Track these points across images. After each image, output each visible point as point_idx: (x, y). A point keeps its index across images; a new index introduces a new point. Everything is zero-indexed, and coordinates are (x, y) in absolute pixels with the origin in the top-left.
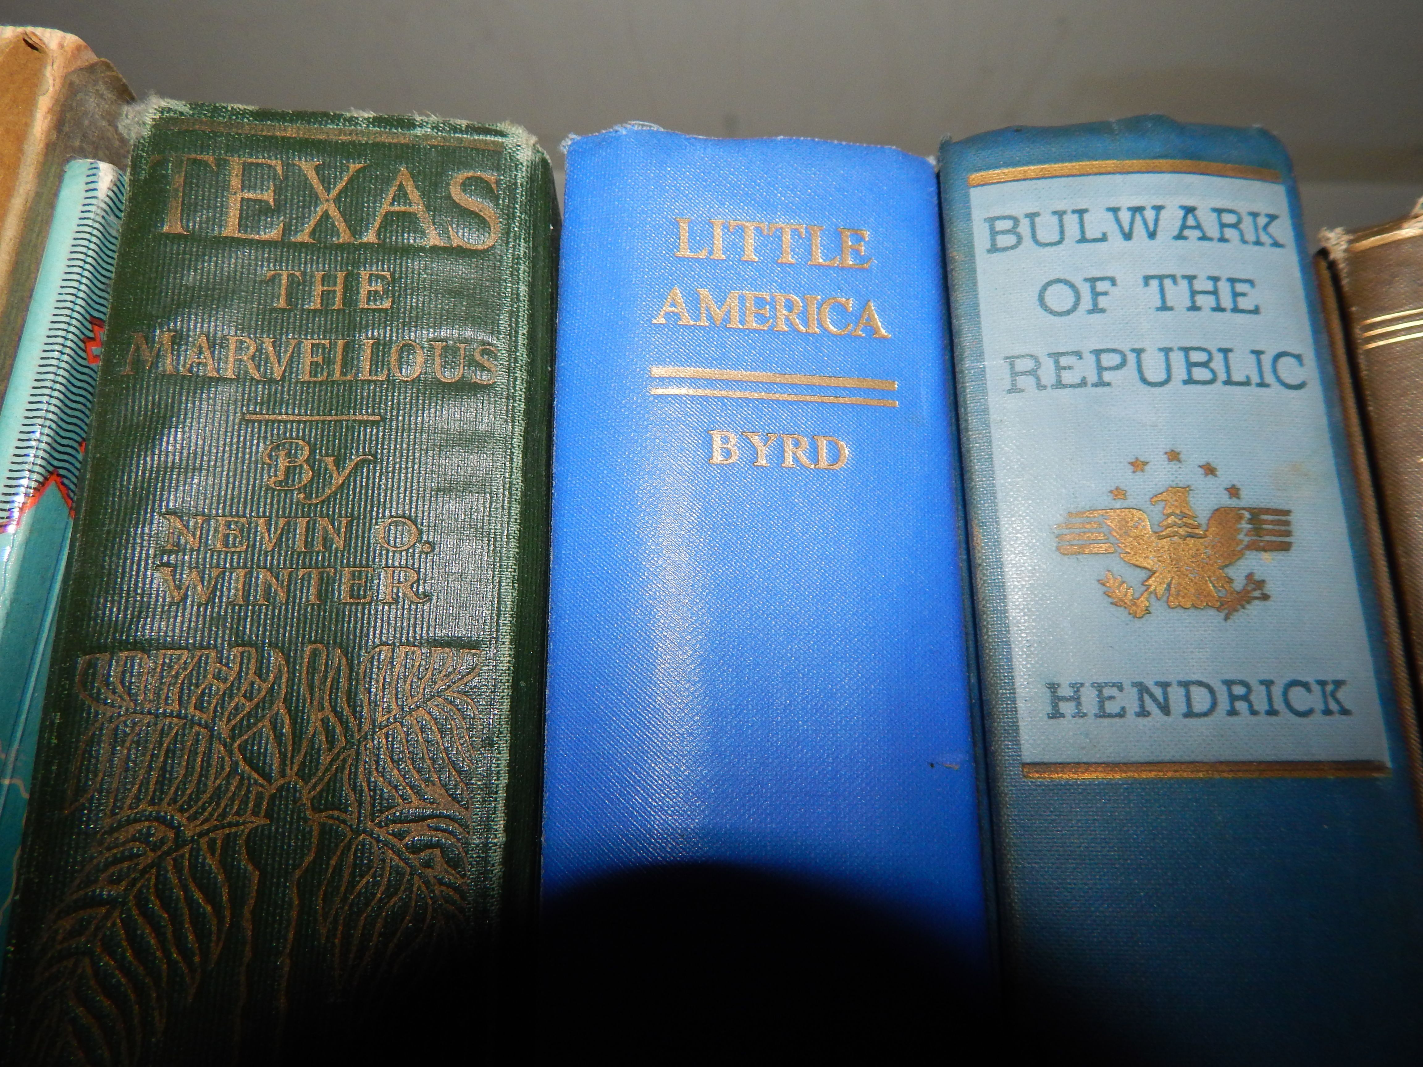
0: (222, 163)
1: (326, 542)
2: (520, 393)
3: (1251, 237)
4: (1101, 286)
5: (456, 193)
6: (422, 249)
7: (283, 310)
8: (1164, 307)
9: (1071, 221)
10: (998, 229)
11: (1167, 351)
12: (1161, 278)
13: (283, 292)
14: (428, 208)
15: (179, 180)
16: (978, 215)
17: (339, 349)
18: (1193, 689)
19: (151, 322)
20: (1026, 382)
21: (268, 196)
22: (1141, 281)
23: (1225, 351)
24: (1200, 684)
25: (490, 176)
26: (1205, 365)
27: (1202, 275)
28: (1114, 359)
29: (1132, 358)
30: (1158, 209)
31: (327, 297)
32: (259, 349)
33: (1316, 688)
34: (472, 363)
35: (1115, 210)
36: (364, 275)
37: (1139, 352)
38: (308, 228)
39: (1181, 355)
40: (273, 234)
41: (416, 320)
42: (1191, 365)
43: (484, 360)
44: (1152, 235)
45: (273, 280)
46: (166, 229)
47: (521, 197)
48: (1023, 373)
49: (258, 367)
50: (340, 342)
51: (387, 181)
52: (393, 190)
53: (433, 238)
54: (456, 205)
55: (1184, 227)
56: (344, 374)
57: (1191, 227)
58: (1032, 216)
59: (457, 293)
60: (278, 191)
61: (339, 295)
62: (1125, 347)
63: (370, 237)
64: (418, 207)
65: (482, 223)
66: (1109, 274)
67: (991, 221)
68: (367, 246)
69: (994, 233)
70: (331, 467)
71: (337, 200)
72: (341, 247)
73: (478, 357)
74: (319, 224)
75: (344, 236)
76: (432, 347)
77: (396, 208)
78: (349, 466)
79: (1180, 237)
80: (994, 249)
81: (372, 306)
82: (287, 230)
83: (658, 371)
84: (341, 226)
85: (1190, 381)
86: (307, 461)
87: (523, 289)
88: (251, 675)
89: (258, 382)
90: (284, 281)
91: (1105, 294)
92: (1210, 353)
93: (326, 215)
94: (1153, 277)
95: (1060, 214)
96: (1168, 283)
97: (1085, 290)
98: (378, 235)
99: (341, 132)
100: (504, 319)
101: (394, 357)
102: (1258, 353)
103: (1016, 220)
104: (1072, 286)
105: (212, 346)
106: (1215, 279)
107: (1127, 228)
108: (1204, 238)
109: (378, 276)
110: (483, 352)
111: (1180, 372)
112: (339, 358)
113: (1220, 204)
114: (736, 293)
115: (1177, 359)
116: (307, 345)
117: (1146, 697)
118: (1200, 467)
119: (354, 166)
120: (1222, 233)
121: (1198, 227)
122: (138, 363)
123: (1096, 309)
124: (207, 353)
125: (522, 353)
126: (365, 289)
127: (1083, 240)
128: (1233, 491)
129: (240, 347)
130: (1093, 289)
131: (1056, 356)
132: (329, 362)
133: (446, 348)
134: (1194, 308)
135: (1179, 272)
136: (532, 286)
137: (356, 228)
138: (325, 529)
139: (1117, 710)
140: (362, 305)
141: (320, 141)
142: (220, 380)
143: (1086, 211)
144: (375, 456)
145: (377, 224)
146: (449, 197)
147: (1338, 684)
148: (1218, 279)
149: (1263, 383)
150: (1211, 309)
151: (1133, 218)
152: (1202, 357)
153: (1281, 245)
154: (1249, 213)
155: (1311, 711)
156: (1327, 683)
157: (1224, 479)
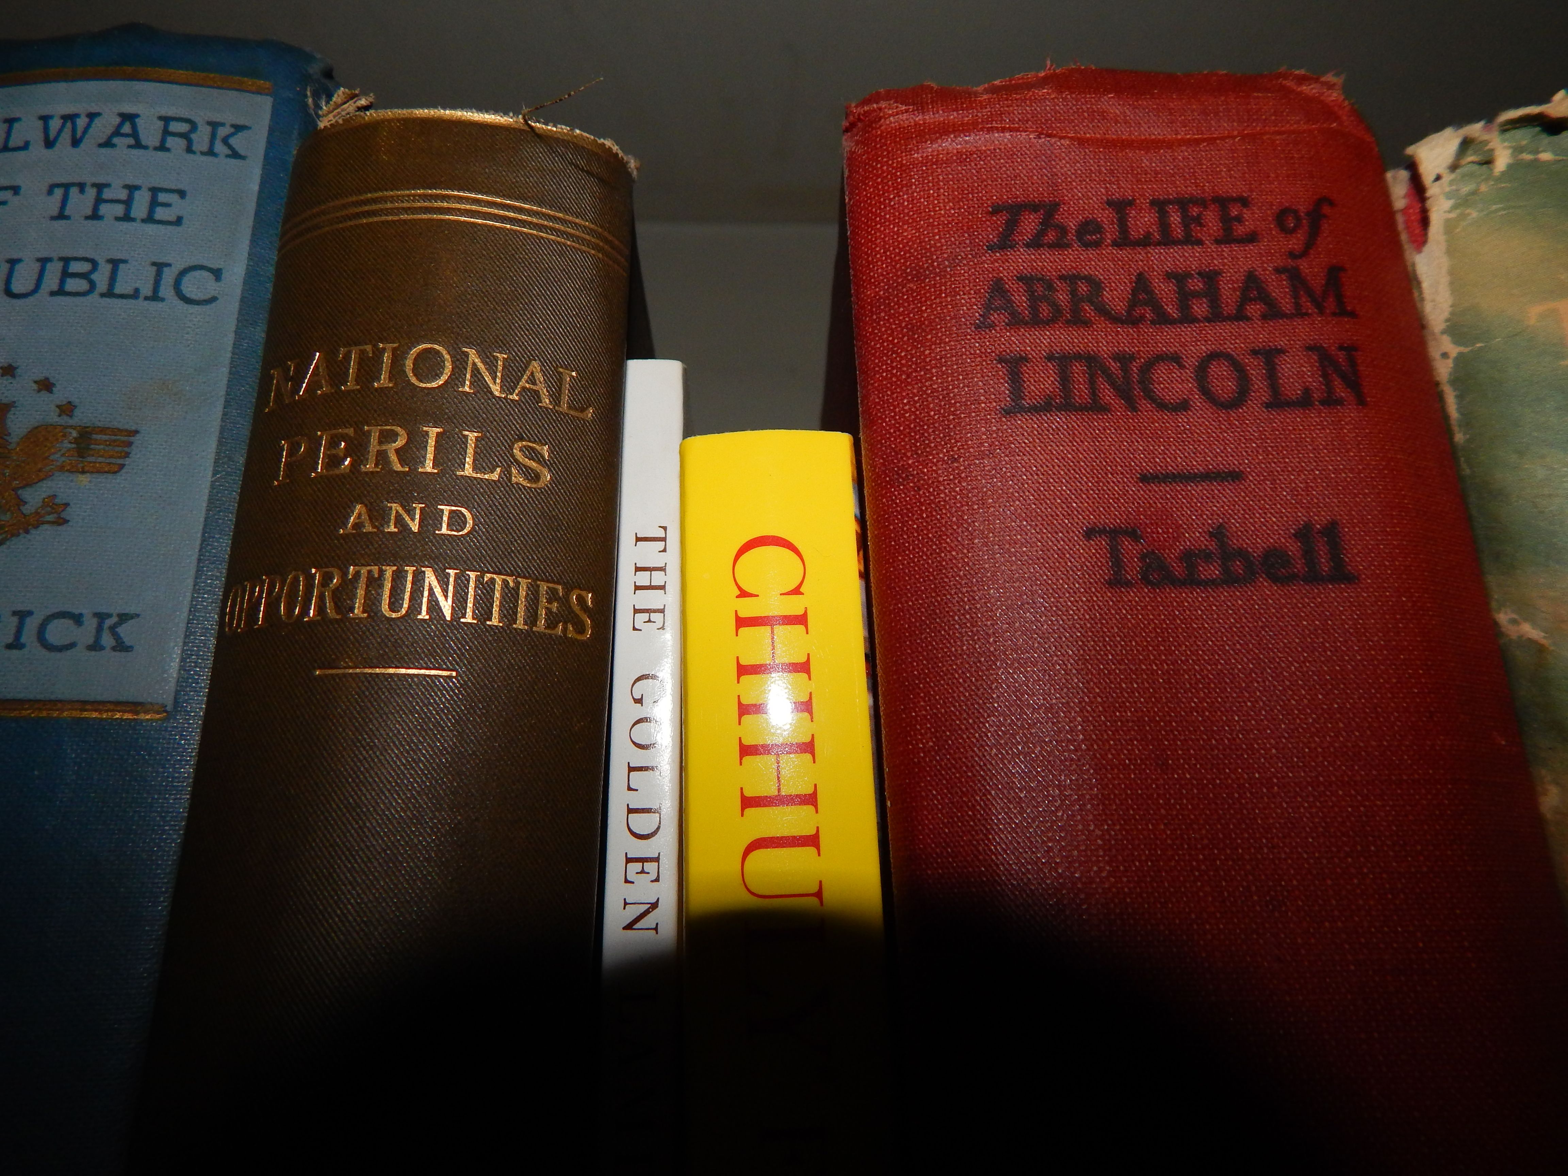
3: (202, 147)
8: (61, 216)
11: (44, 261)
12: (66, 187)
22: (44, 190)
23: (117, 262)
26: (85, 276)
27: (117, 183)
30: (92, 116)
33: (91, 624)
35: (45, 119)
37: (14, 262)
39: (61, 265)
42: (66, 274)
44: (76, 143)
55: (117, 133)
57: (126, 135)
66: (16, 183)
79: (108, 144)
85: (60, 292)
92: (95, 264)
94: (58, 185)
96: (74, 191)
102: (160, 267)
106: (134, 188)
107: (52, 134)
108: (138, 145)
111: (51, 281)
113: (171, 112)
115: (53, 271)
118: (35, 382)
120: (163, 141)
121: (135, 134)
128: (67, 409)
134: (95, 216)
135: (89, 179)
143: (17, 119)
147: (124, 618)
148: (137, 188)
149: (155, 297)
150: (117, 219)
151: (63, 125)
152: (85, 267)
153: (243, 158)
154: (209, 123)
155: (72, 645)
156: (109, 616)
157: (60, 395)
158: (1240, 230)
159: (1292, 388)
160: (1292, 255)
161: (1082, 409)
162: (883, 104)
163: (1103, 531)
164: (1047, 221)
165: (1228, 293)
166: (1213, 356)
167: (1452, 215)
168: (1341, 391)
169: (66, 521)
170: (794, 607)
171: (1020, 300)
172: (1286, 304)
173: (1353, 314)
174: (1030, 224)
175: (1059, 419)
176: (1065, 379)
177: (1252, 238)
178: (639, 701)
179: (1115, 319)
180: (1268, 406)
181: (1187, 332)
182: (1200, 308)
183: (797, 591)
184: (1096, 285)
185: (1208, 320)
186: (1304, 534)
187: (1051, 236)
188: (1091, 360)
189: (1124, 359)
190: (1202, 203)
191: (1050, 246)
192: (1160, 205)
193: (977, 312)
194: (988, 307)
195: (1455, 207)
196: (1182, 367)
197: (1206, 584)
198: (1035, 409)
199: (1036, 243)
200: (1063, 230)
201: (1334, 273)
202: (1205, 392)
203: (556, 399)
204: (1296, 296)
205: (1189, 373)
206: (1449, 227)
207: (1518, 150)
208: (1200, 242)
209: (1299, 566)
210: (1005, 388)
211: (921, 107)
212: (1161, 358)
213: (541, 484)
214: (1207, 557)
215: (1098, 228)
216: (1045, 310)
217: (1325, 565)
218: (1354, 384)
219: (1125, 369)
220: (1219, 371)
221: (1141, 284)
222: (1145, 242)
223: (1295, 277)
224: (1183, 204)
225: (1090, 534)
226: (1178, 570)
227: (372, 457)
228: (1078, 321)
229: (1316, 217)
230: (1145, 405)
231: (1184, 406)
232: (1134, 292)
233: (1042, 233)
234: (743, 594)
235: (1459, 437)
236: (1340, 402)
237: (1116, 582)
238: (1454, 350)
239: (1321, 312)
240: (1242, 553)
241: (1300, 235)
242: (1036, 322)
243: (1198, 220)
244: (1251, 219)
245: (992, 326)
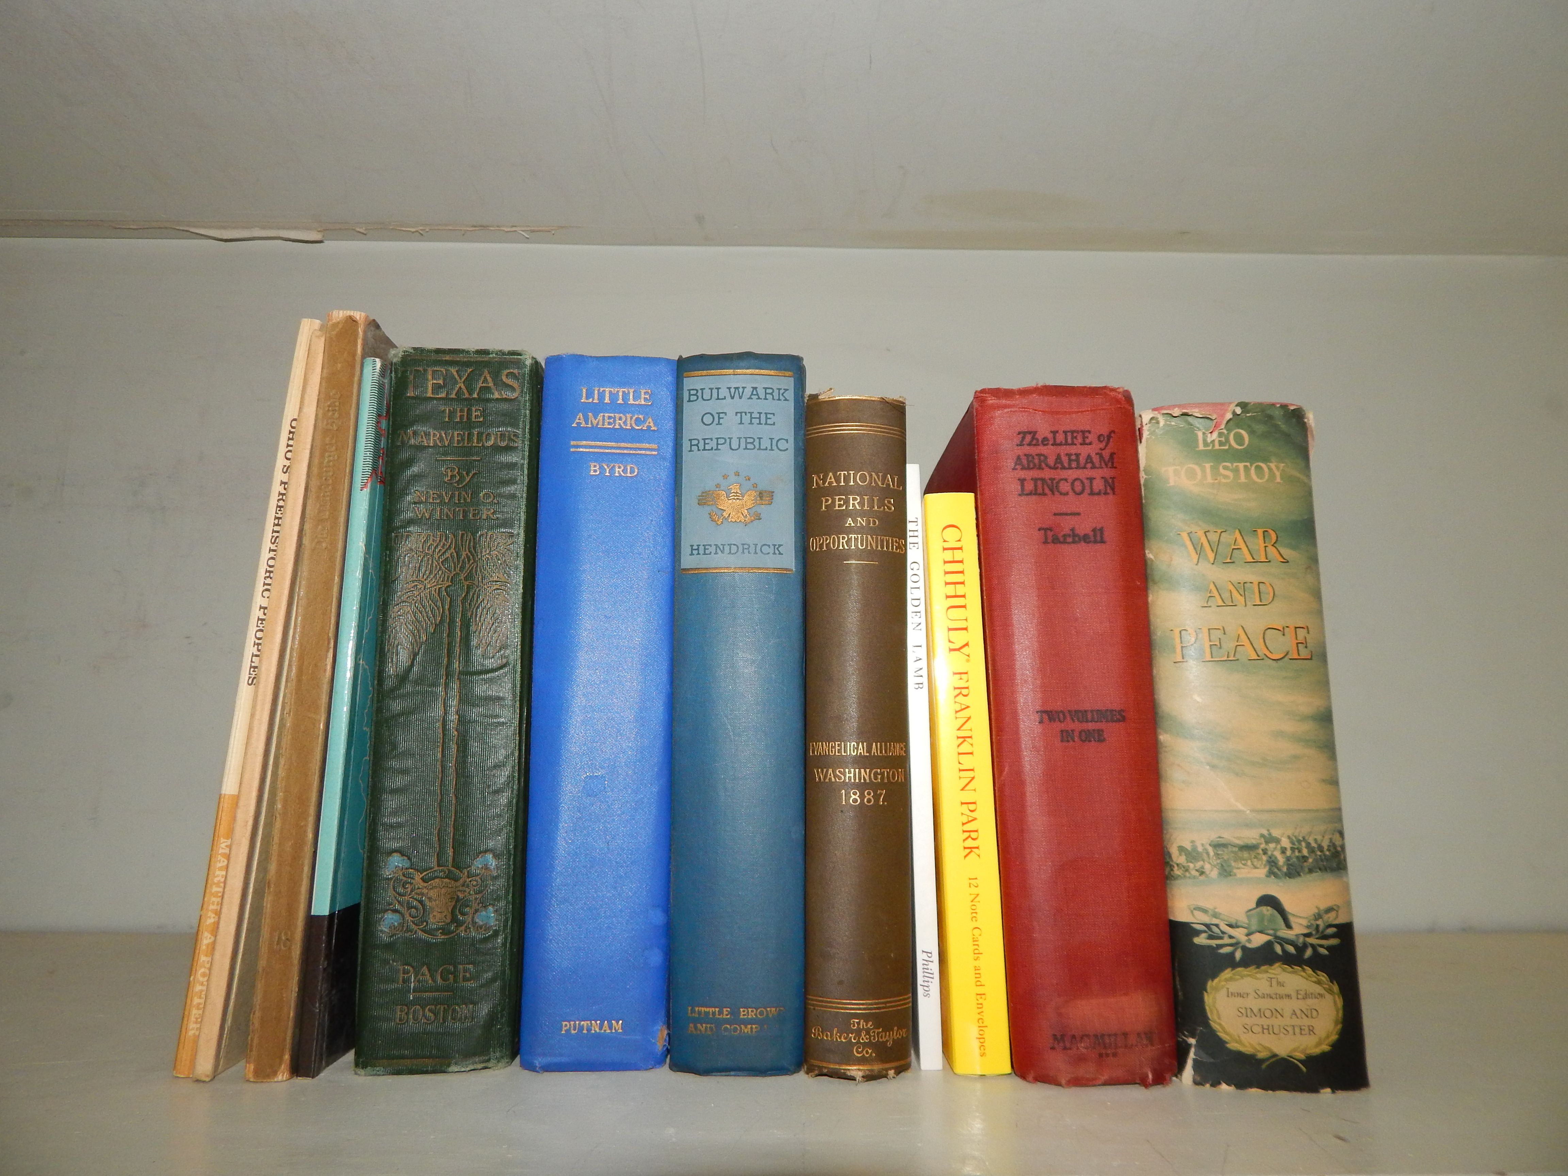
0: (425, 370)
1: (465, 499)
2: (527, 449)
3: (776, 397)
4: (721, 416)
5: (504, 378)
6: (493, 399)
7: (448, 422)
8: (741, 423)
9: (715, 392)
10: (691, 393)
11: (740, 438)
12: (741, 413)
13: (447, 416)
14: (494, 385)
15: (412, 377)
16: (685, 388)
17: (466, 435)
18: (732, 546)
19: (406, 427)
20: (695, 448)
21: (441, 382)
22: (735, 414)
23: (760, 438)
24: (734, 545)
25: (516, 371)
26: (752, 443)
27: (756, 412)
28: (723, 441)
29: (728, 441)
31: (461, 417)
32: (440, 435)
33: (772, 547)
34: (510, 439)
35: (729, 388)
36: (474, 409)
37: (730, 439)
38: (454, 392)
39: (744, 439)
40: (443, 395)
41: (492, 425)
42: (747, 443)
43: (514, 438)
44: (740, 398)
45: (444, 411)
46: (408, 395)
47: (527, 377)
48: (694, 445)
49: (440, 442)
50: (466, 433)
51: (481, 375)
52: (483, 378)
53: (496, 395)
54: (504, 383)
55: (752, 394)
56: (468, 444)
57: (755, 395)
58: (702, 389)
59: (504, 415)
60: (444, 380)
61: (465, 416)
62: (727, 437)
63: (475, 396)
64: (491, 384)
65: (513, 389)
66: (725, 411)
67: (689, 390)
68: (474, 399)
69: (690, 395)
70: (465, 475)
71: (464, 382)
72: (466, 399)
73: (512, 437)
74: (458, 391)
75: (467, 396)
76: (497, 434)
77: (484, 385)
78: (471, 475)
79: (750, 398)
80: (689, 401)
81: (477, 420)
82: (447, 394)
83: (572, 443)
84: (465, 391)
85: (746, 448)
86: (457, 473)
87: (528, 412)
88: (443, 540)
89: (441, 447)
90: (447, 412)
91: (723, 418)
92: (754, 439)
93: (460, 388)
94: (739, 412)
95: (711, 389)
96: (744, 414)
97: (716, 416)
98: (478, 395)
99: (464, 357)
100: (521, 426)
101: (484, 438)
102: (771, 439)
103: (697, 391)
104: (712, 415)
105: (426, 434)
106: (760, 413)
107: (733, 395)
108: (759, 398)
109: (478, 409)
110: (514, 436)
111: (743, 445)
112: (466, 439)
114: (602, 414)
115: (743, 441)
116: (456, 433)
117: (718, 549)
118: (745, 477)
119: (469, 370)
120: (766, 396)
121: (757, 394)
122: (403, 442)
123: (719, 424)
124: (424, 438)
125: (527, 436)
126: (474, 414)
127: (718, 399)
128: (755, 485)
129: (434, 435)
130: (719, 416)
131: (704, 439)
132: (463, 440)
133: (501, 434)
134: (751, 423)
135: (748, 411)
136: (531, 411)
137: (470, 391)
138: (464, 495)
139: (709, 552)
140: (474, 420)
141: (457, 361)
142: (429, 447)
143: (720, 388)
144: (479, 471)
145: (477, 391)
146: (502, 380)
147: (780, 546)
148: (761, 413)
149: (772, 450)
150: (758, 424)
151: (735, 391)
152: (752, 440)
153: (788, 400)
154: (777, 389)
155: (769, 553)
156: (776, 545)
157: (752, 481)
158: (1087, 441)
159: (1096, 489)
160: (1101, 449)
161: (1040, 494)
162: (987, 395)
163: (1043, 529)
164: (1033, 438)
165: (1082, 461)
166: (1076, 479)
167: (1148, 437)
168: (1109, 491)
169: (761, 519)
170: (958, 545)
171: (1025, 462)
172: (1097, 465)
173: (1116, 468)
174: (1028, 438)
175: (1034, 497)
176: (1036, 486)
177: (1090, 444)
178: (912, 569)
179: (1050, 468)
180: (1089, 494)
181: (1070, 471)
182: (1074, 465)
183: (959, 540)
184: (1046, 457)
185: (1076, 468)
186: (1094, 530)
187: (1035, 442)
188: (1043, 480)
189: (1052, 480)
190: (1078, 432)
191: (1035, 445)
192: (1065, 432)
193: (1013, 465)
194: (1016, 464)
195: (1149, 435)
196: (1068, 482)
197: (1069, 543)
198: (1027, 495)
199: (1029, 445)
200: (1037, 440)
201: (1112, 455)
202: (1073, 489)
203: (893, 485)
204: (1100, 462)
205: (1069, 484)
206: (1147, 439)
207: (1166, 421)
208: (1076, 445)
209: (1092, 539)
210: (1020, 487)
211: (999, 398)
212: (1062, 479)
213: (891, 511)
214: (1069, 536)
215: (1048, 440)
216: (1032, 466)
217: (1099, 538)
218: (1113, 489)
219: (1052, 483)
220: (1077, 483)
221: (1059, 457)
222: (1060, 444)
223: (1101, 456)
224: (1072, 432)
225: (1039, 530)
226: (1062, 539)
227: (851, 505)
228: (1040, 468)
229: (1109, 437)
230: (1056, 493)
231: (1067, 494)
232: (1056, 459)
233: (1032, 441)
234: (945, 541)
235: (1144, 501)
236: (1108, 494)
237: (1046, 542)
238: (1145, 477)
239: (1107, 467)
240: (1078, 535)
241: (1104, 444)
242: (1029, 468)
243: (1076, 437)
244: (1091, 437)
245: (1016, 469)
